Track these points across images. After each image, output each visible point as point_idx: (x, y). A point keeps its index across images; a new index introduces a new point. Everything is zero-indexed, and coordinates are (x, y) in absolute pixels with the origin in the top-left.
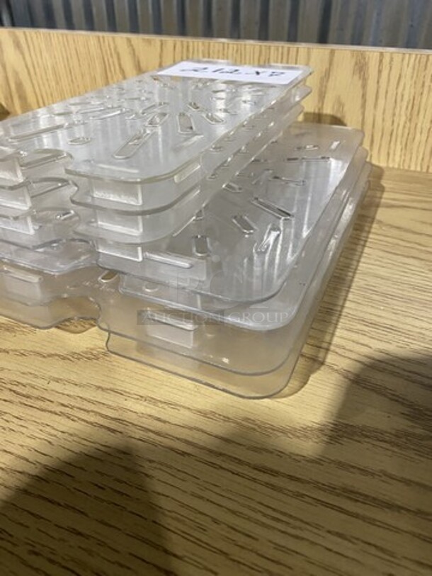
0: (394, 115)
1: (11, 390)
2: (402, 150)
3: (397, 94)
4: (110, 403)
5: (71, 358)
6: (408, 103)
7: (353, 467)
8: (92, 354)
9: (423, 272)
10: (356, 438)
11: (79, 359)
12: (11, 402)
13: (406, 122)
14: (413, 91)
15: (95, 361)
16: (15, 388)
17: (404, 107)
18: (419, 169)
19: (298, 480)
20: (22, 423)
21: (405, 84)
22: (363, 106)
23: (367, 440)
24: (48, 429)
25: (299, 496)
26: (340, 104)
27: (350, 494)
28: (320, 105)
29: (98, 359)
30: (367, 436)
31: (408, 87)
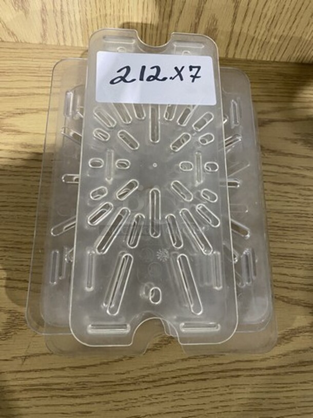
0: (257, 27)
1: (144, 382)
2: (258, 49)
3: (262, 13)
4: (194, 366)
5: (156, 348)
6: (270, 19)
7: (300, 351)
8: (165, 341)
9: (296, 198)
10: (297, 335)
11: (160, 347)
12: (150, 388)
13: (265, 32)
14: (275, 11)
15: (170, 344)
16: (144, 380)
17: (266, 22)
18: (268, 59)
19: (283, 366)
20: (163, 396)
21: (269, 7)
22: (234, 21)
23: (301, 334)
24: (176, 393)
25: (286, 373)
26: (215, 20)
27: (302, 363)
28: (197, 21)
29: (170, 342)
30: (301, 332)
31: (271, 9)
